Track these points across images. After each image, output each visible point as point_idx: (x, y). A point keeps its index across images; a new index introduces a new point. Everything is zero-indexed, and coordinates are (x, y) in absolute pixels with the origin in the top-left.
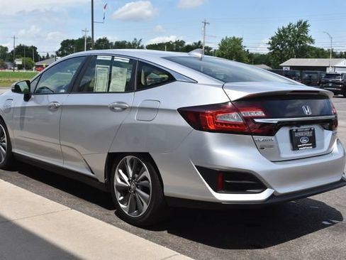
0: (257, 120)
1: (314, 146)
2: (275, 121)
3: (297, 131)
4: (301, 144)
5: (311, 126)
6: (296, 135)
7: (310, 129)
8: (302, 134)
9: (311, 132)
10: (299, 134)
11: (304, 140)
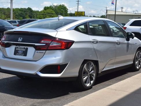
4: (18, 53)
6: (17, 49)
7: (24, 48)
8: (20, 49)
9: (25, 49)
10: (18, 49)
11: (20, 52)
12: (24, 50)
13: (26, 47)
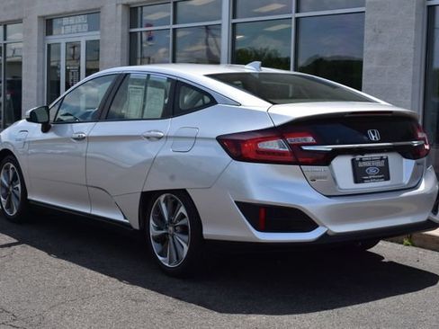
0: (305, 148)
1: (387, 178)
2: (328, 148)
3: (361, 160)
4: (368, 175)
5: (381, 155)
6: (360, 165)
7: (381, 159)
8: (369, 164)
9: (383, 161)
10: (365, 164)
11: (372, 171)
12: (381, 164)
13: (384, 155)
